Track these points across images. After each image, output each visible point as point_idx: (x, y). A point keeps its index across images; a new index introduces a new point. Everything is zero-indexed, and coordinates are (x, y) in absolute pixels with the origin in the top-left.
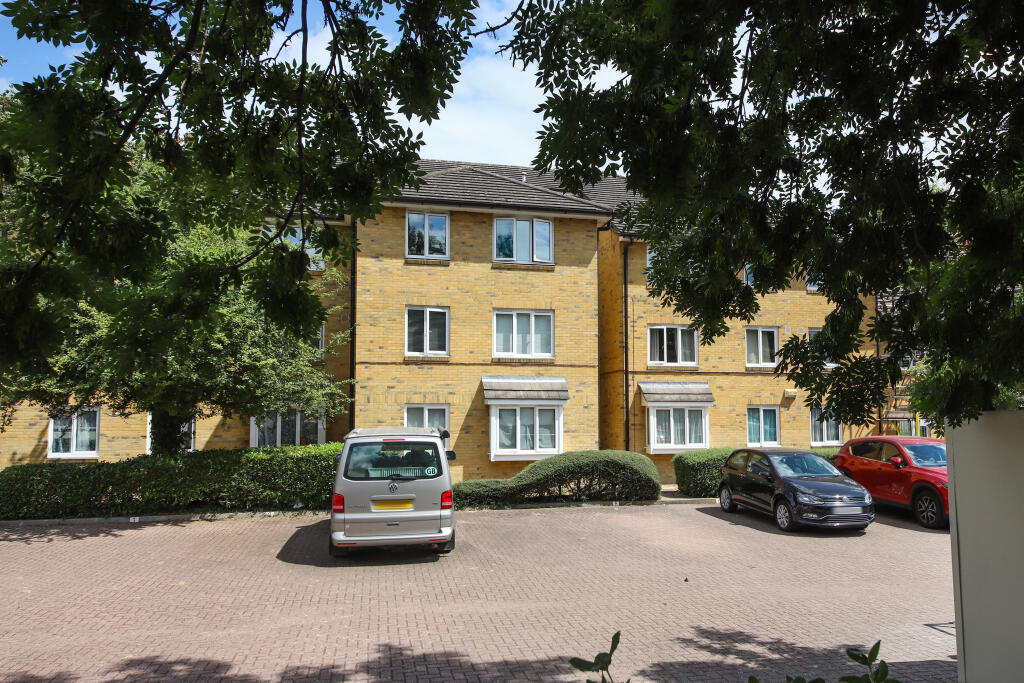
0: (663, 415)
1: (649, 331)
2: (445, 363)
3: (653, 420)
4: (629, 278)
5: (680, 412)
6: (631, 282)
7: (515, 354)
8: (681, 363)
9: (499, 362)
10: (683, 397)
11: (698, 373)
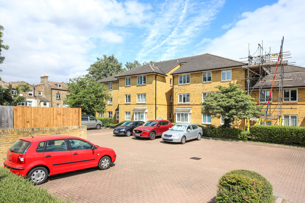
0: (179, 115)
1: (179, 96)
2: (130, 104)
3: (176, 116)
4: (174, 84)
5: (182, 114)
6: (175, 85)
7: (140, 103)
8: (186, 103)
9: (137, 104)
10: (183, 111)
11: (190, 105)
